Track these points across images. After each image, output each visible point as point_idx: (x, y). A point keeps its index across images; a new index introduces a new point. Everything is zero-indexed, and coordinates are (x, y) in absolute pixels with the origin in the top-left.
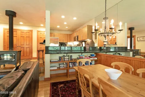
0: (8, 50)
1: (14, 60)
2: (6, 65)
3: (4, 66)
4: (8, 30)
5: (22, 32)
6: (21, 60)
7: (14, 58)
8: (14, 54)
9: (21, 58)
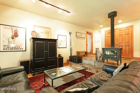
0: (110, 48)
1: (116, 57)
2: (108, 60)
3: (107, 60)
4: (110, 31)
5: (121, 30)
6: (122, 59)
7: (116, 55)
8: (116, 52)
9: (122, 57)
